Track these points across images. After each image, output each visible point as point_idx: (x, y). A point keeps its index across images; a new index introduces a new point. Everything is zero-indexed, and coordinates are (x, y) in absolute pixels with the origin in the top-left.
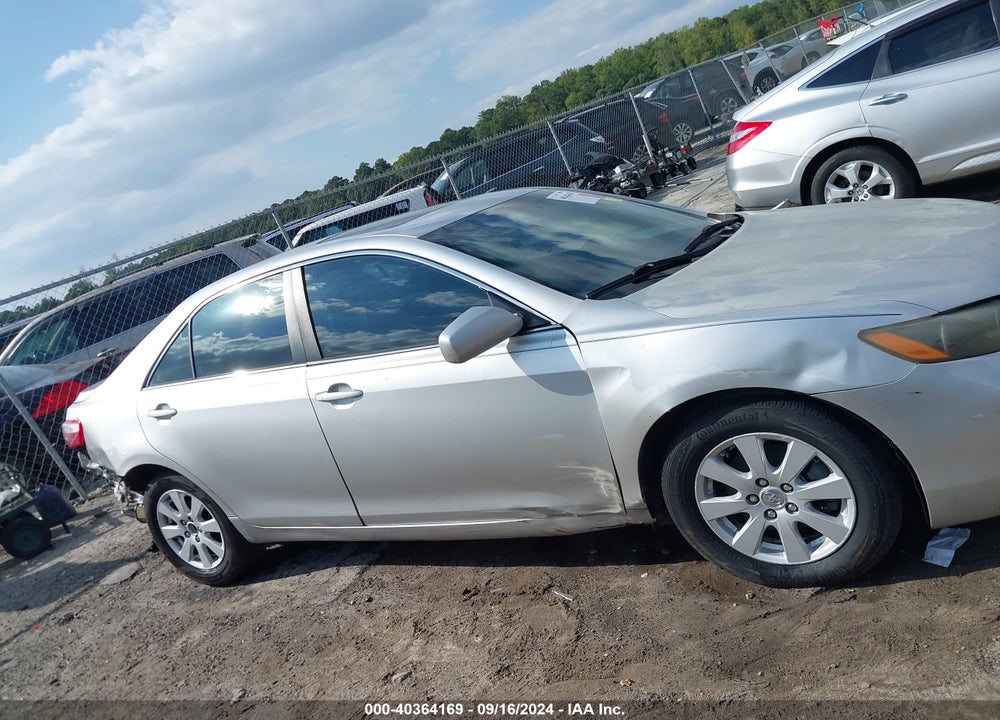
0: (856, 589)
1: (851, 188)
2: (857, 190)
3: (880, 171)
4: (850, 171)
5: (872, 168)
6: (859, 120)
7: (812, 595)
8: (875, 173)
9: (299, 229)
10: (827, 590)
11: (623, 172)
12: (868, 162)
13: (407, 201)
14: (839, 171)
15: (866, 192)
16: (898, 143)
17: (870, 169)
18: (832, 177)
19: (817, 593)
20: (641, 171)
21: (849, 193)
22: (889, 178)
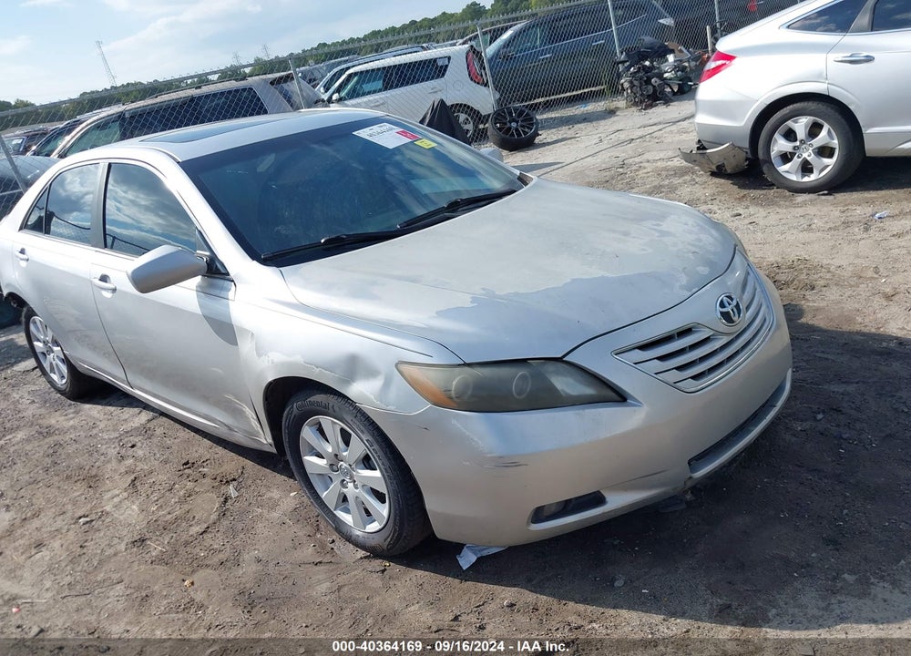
0: (392, 564)
1: (798, 143)
2: (803, 146)
3: (829, 132)
4: (801, 125)
5: (823, 126)
6: (820, 75)
7: (361, 558)
8: (824, 133)
9: (348, 68)
10: (373, 557)
11: (675, 61)
12: (820, 121)
13: (449, 58)
14: (790, 123)
15: (810, 151)
16: (851, 107)
17: (820, 127)
18: (782, 128)
19: (365, 557)
20: (693, 64)
21: (794, 148)
22: (836, 141)
